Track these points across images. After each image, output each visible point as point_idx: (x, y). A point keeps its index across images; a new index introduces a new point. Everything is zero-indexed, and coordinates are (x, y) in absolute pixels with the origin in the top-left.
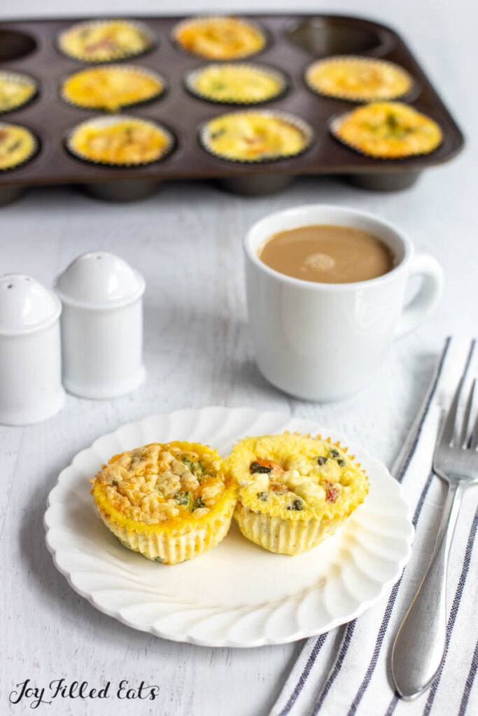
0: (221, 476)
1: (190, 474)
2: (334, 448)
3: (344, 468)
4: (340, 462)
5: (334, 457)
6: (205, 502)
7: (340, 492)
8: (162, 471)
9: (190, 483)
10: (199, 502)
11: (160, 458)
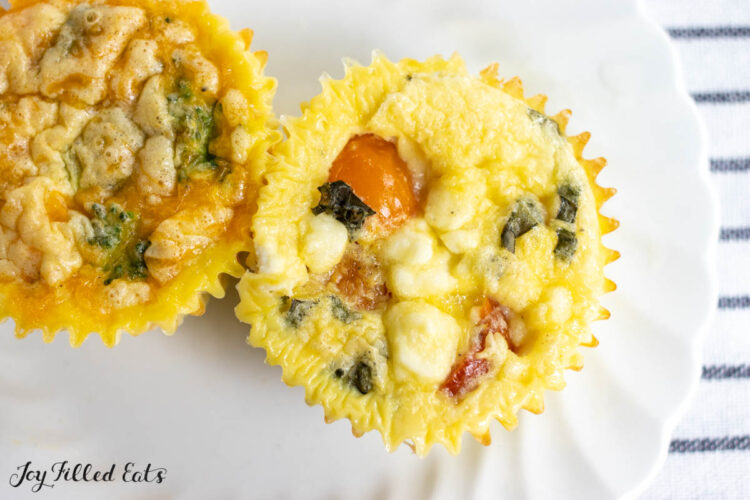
0: (235, 187)
1: (168, 143)
2: (579, 178)
3: (563, 266)
4: (565, 241)
5: (560, 216)
6: (150, 266)
7: (492, 374)
8: (109, 100)
9: (150, 180)
10: (137, 255)
11: (123, 58)
